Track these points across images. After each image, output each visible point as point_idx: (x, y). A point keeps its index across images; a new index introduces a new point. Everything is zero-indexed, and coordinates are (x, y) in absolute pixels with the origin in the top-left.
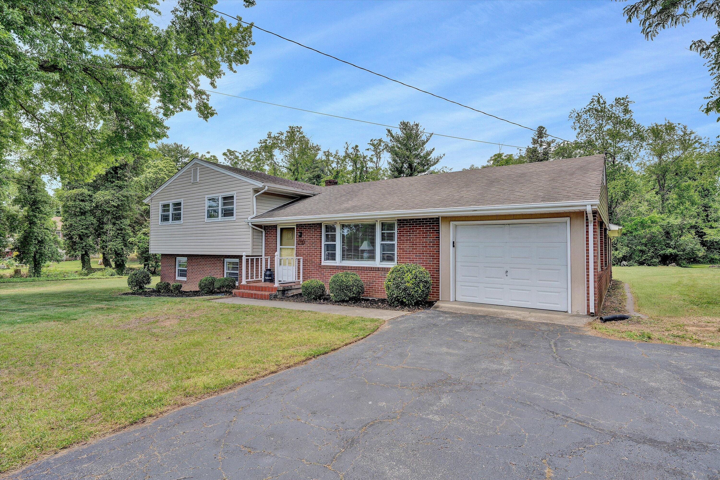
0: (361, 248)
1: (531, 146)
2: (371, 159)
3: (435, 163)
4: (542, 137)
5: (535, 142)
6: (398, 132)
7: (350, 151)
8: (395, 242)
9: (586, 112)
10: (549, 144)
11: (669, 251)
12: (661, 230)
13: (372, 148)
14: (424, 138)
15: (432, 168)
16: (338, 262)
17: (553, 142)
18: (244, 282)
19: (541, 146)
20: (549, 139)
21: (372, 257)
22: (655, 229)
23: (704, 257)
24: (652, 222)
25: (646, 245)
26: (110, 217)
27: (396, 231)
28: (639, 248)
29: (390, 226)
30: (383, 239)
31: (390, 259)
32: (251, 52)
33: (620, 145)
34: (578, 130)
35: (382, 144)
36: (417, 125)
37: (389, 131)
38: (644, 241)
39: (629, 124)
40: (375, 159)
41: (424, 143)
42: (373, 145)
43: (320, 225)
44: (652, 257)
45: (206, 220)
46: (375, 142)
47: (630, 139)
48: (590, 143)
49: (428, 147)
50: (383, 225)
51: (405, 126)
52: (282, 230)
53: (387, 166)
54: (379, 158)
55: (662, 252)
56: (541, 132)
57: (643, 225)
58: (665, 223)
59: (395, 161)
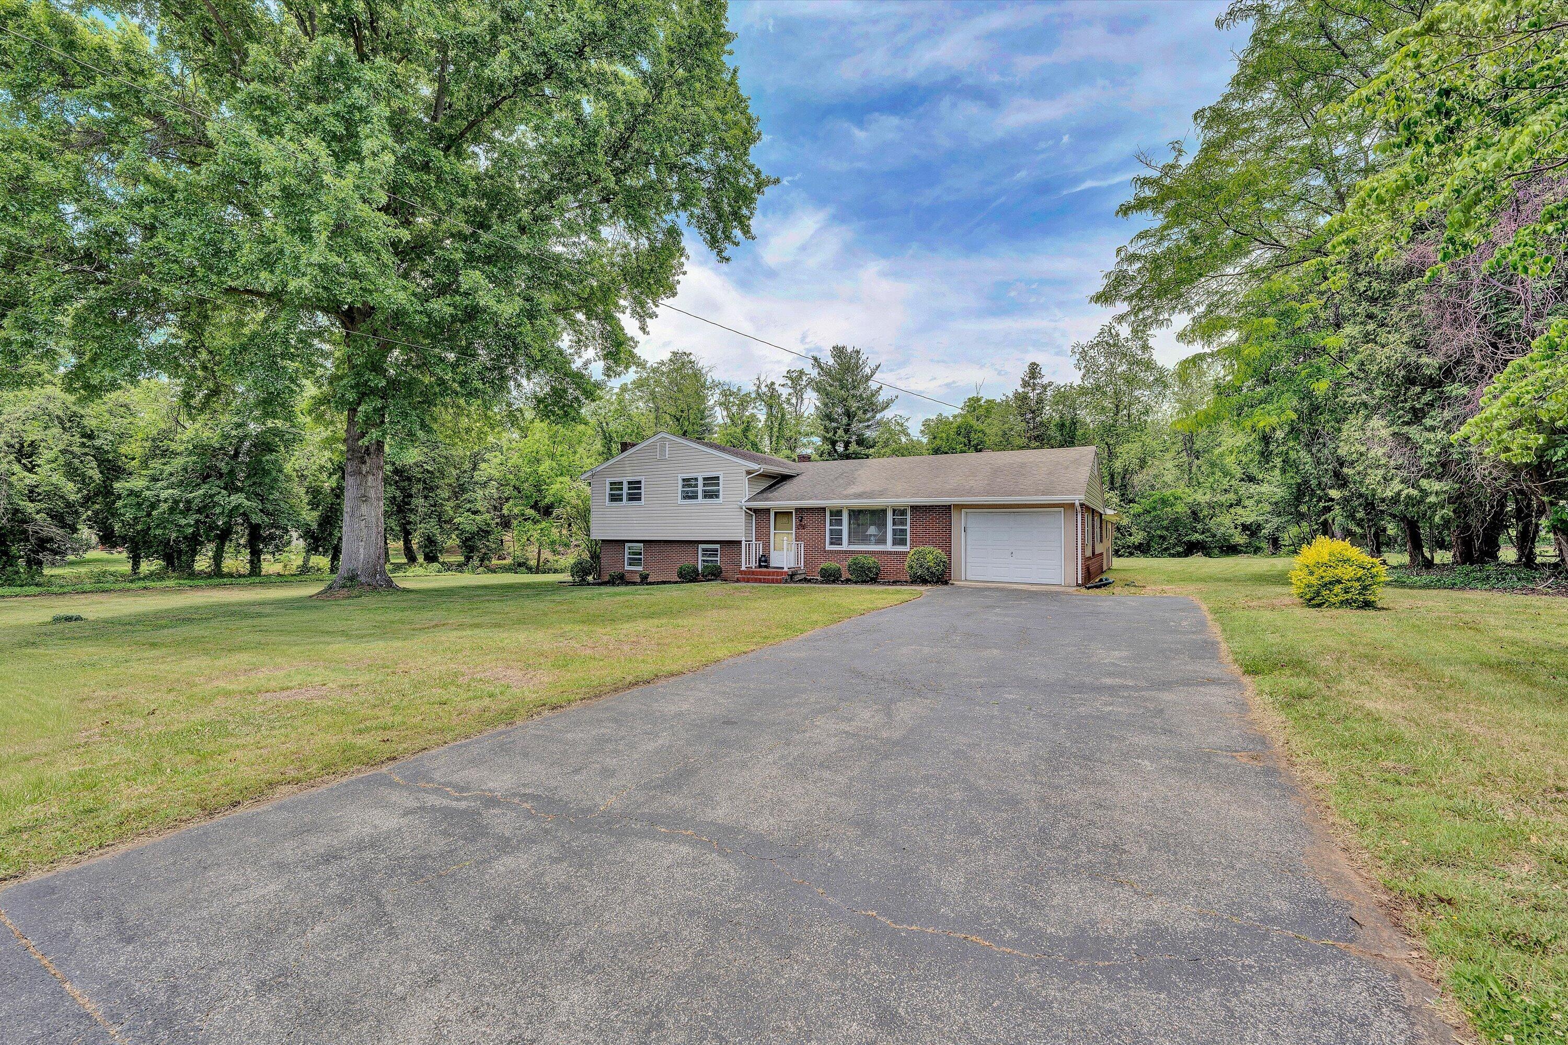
0: (868, 533)
1: (1021, 390)
2: (788, 400)
3: (883, 409)
4: (1034, 378)
5: (1025, 384)
6: (829, 360)
7: (764, 389)
8: (908, 527)
9: (1092, 347)
10: (1045, 387)
11: (1197, 537)
12: (1186, 509)
13: (789, 383)
14: (867, 371)
15: (878, 416)
16: (845, 546)
17: (1050, 384)
18: (743, 568)
19: (1034, 390)
20: (1045, 381)
21: (882, 541)
22: (1180, 508)
23: (1248, 545)
24: (1176, 499)
25: (1167, 529)
26: (420, 486)
27: (908, 517)
28: (1159, 532)
29: (903, 513)
30: (894, 524)
31: (903, 542)
32: (678, 282)
33: (1136, 393)
34: (1083, 371)
35: (804, 378)
36: (858, 352)
37: (815, 359)
38: (1165, 523)
39: (1149, 365)
40: (794, 401)
41: (868, 378)
42: (791, 379)
43: (824, 509)
44: (1175, 545)
45: (680, 501)
46: (795, 375)
47: (1149, 387)
48: (1098, 388)
49: (873, 385)
50: (894, 511)
51: (839, 352)
52: (776, 513)
53: (812, 410)
54: (801, 398)
55: (1187, 538)
56: (1034, 371)
57: (1164, 502)
58: (1190, 500)
59: (826, 405)
